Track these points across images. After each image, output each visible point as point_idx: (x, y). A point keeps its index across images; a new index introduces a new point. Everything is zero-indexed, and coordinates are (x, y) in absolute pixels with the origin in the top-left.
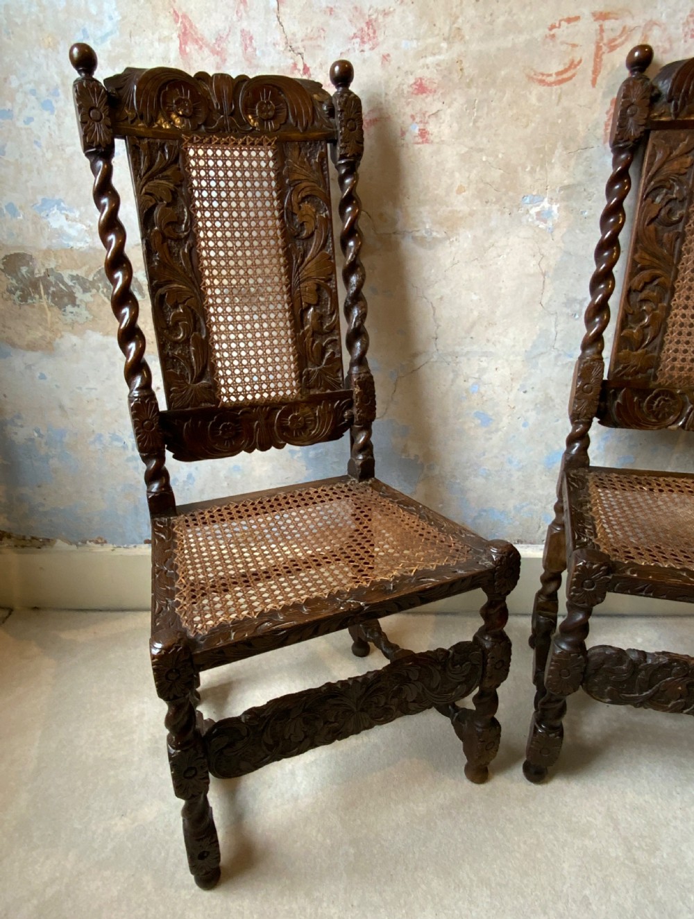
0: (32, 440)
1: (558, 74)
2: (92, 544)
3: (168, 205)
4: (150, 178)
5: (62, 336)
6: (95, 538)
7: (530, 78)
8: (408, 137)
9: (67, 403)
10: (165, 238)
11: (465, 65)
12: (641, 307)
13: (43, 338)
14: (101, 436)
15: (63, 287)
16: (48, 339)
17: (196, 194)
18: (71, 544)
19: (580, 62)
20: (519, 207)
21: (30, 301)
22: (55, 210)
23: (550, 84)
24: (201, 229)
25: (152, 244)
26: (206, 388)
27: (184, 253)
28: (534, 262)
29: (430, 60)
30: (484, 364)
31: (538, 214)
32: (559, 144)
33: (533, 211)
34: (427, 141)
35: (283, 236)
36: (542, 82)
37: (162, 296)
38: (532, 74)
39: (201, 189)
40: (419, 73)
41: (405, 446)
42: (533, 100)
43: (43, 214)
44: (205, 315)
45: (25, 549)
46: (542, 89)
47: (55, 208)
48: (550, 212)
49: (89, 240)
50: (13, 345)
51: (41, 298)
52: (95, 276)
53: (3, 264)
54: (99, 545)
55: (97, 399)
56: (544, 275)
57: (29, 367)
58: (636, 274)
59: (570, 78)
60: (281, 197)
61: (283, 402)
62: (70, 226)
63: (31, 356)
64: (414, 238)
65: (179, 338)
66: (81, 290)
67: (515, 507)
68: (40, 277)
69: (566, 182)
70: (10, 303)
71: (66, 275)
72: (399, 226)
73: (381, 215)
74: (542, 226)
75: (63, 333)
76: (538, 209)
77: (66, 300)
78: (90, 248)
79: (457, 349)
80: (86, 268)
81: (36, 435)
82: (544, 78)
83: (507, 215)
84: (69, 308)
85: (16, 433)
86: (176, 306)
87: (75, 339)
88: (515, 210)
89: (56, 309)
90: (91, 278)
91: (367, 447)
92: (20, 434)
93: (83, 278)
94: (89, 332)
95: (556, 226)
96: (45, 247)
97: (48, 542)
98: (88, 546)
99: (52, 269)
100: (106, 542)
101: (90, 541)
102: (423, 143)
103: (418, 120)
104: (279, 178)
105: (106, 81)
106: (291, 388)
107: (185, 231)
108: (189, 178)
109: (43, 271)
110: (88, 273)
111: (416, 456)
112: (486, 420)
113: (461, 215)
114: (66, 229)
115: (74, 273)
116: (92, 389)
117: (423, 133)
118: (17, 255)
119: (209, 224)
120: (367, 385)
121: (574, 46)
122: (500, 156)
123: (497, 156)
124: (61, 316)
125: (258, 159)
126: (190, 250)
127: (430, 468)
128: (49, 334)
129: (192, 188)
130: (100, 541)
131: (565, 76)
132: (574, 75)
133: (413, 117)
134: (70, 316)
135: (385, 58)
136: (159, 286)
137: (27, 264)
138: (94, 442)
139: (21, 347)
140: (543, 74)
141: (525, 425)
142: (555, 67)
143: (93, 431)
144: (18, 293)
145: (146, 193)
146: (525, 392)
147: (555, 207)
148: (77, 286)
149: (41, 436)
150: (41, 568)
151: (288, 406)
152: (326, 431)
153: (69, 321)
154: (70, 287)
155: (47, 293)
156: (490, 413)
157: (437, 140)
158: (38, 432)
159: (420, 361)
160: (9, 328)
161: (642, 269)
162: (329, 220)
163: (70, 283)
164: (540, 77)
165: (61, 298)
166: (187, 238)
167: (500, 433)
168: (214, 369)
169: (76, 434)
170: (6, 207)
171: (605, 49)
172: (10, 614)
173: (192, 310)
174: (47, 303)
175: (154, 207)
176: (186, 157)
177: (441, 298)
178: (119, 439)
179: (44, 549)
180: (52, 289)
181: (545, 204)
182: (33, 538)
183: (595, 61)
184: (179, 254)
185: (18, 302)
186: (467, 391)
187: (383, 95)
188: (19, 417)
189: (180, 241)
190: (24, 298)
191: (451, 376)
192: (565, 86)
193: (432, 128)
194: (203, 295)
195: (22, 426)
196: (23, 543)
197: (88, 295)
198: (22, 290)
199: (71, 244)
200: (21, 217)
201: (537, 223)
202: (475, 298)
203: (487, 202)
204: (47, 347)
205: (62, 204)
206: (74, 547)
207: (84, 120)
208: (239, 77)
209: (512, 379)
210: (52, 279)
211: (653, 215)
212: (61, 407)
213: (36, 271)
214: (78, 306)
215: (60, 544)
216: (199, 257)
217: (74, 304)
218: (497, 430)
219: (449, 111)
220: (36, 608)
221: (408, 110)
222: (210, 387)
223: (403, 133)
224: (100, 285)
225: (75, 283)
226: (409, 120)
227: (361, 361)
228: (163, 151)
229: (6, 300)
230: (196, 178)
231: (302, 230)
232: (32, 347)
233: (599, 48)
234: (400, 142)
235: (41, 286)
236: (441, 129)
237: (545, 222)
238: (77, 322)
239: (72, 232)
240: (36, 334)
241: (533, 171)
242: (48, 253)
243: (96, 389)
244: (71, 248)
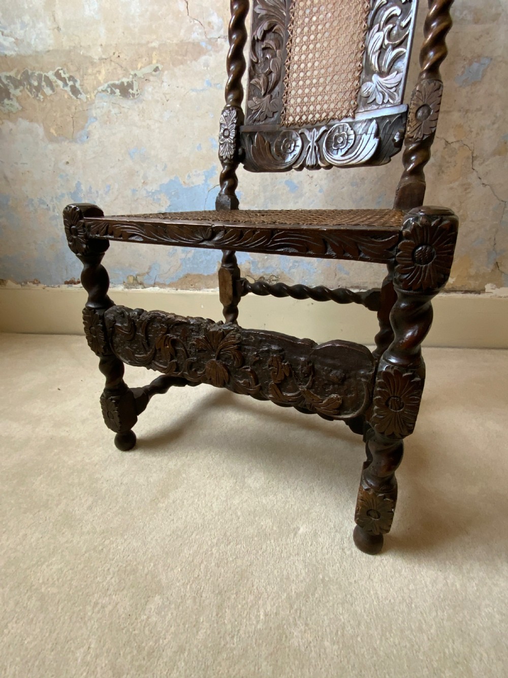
2: (31, 284)
6: (33, 279)
9: (10, 175)
14: (32, 200)
18: (17, 283)
49: (17, 49)
52: (21, 76)
54: (35, 285)
55: (28, 171)
62: (5, 40)
66: (13, 87)
75: (4, 121)
77: (4, 94)
78: (18, 55)
80: (15, 70)
84: (6, 101)
87: (11, 125)
90: (19, 77)
93: (14, 78)
94: (20, 119)
97: (2, 282)
98: (29, 286)
100: (39, 282)
101: (30, 282)
110: (17, 74)
115: (8, 74)
116: (24, 164)
130: (36, 282)
134: (7, 107)
138: (28, 205)
143: (27, 197)
148: (12, 85)
153: (7, 111)
154: (6, 85)
163: (6, 82)
169: (16, 199)
178: (44, 203)
197: (18, 90)
199: (6, 52)
206: (20, 287)
212: (5, 178)
214: (12, 99)
215: (10, 283)
217: (9, 98)
224: (25, 83)
225: (9, 82)
238: (12, 112)
239: (6, 44)
243: (26, 164)
244: (6, 55)
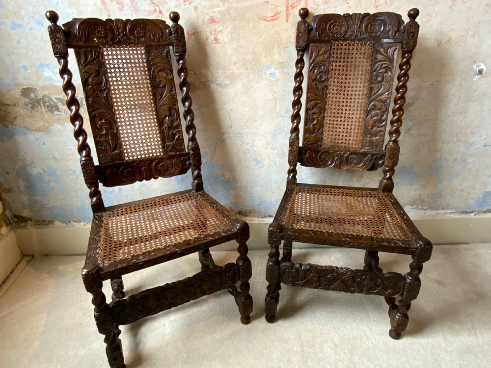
0: (41, 174)
1: (272, 17)
2: (74, 223)
3: (95, 76)
4: (85, 66)
5: (53, 125)
6: (75, 220)
7: (260, 18)
8: (209, 41)
9: (58, 156)
10: (94, 91)
11: (231, 12)
12: (313, 116)
13: (44, 126)
14: (75, 172)
15: (53, 103)
16: (46, 127)
17: (109, 71)
18: (63, 223)
19: (280, 12)
20: (261, 71)
21: (36, 109)
22: (46, 68)
23: (269, 21)
24: (111, 85)
25: (89, 94)
26: (117, 154)
27: (104, 96)
28: (270, 95)
29: (216, 9)
30: (254, 138)
31: (270, 74)
32: (276, 45)
33: (268, 73)
34: (218, 43)
35: (151, 87)
36: (265, 20)
37: (94, 116)
38: (261, 16)
39: (111, 68)
40: (211, 14)
41: (223, 174)
42: (262, 27)
43: (41, 70)
44: (116, 122)
45: (39, 226)
46: (265, 23)
47: (46, 67)
48: (275, 73)
50: (29, 129)
51: (41, 107)
53: (22, 92)
54: (77, 223)
55: (72, 154)
56: (275, 100)
57: (37, 139)
58: (310, 102)
59: (277, 19)
60: (149, 70)
61: (156, 158)
62: (54, 76)
63: (38, 134)
64: (216, 84)
65: (103, 133)
66: (61, 104)
67: (276, 200)
68: (41, 99)
69: (281, 61)
70: (26, 110)
71: (53, 98)
72: (209, 78)
73: (201, 74)
74: (272, 79)
76: (270, 72)
77: (54, 109)
79: (242, 131)
80: (63, 94)
81: (42, 171)
82: (266, 18)
83: (256, 75)
84: (56, 112)
85: (32, 171)
86: (101, 119)
87: (59, 127)
88: (260, 72)
89: (49, 113)
91: (199, 177)
92: (34, 171)
93: (62, 99)
94: (67, 124)
95: (278, 79)
96: (42, 85)
97: (51, 222)
98: (72, 224)
99: (46, 95)
100: (80, 221)
101: (73, 221)
102: (216, 43)
103: (213, 33)
104: (148, 62)
105: (63, 25)
106: (159, 152)
107: (104, 87)
108: (105, 64)
109: (42, 96)
110: (64, 97)
111: (228, 178)
112: (258, 162)
113: (236, 74)
114: (52, 77)
115: (58, 97)
116: (69, 149)
117: (216, 39)
118: (28, 88)
119: (115, 83)
120: (196, 150)
121: (277, 6)
122: (251, 50)
123: (249, 50)
124: (52, 116)
125: (137, 54)
126: (107, 95)
127: (235, 183)
128: (47, 125)
129: (107, 68)
130: (77, 221)
131: (274, 18)
132: (278, 18)
133: (211, 33)
134: (57, 116)
135: (196, 8)
136: (92, 111)
137: (34, 92)
138: (71, 174)
139: (33, 130)
140: (265, 17)
141: (275, 164)
142: (269, 14)
143: (71, 169)
144: (30, 105)
145: (84, 72)
146: (273, 150)
147: (277, 71)
148: (59, 103)
149: (44, 171)
150: (48, 235)
151: (159, 160)
152: (178, 170)
153: (56, 119)
154: (56, 103)
155: (44, 105)
156: (259, 159)
157: (223, 42)
158: (44, 170)
159: (226, 136)
160: (27, 121)
161: (312, 100)
162: (172, 80)
163: (56, 101)
164: (264, 18)
165: (52, 108)
166: (105, 90)
167: (265, 168)
168: (121, 146)
169: (63, 170)
170: (22, 67)
171: (290, 7)
172: (33, 258)
173: (109, 121)
174: (45, 110)
175: (88, 78)
176: (103, 55)
177: (232, 110)
179: (49, 226)
180: (47, 104)
181: (273, 70)
182: (44, 221)
183: (286, 12)
184: (101, 97)
185: (30, 109)
186: (248, 149)
187: (196, 23)
188: (33, 163)
189: (102, 91)
190: (33, 107)
191: (240, 143)
192: (275, 22)
193: (220, 37)
194: (114, 114)
195: (35, 167)
196: (38, 223)
197: (65, 106)
198: (32, 104)
199: (55, 84)
200: (30, 71)
201: (270, 78)
202: (247, 109)
203: (247, 69)
204: (46, 130)
205: (50, 66)
206: (65, 225)
207: (54, 43)
208: (126, 20)
209: (267, 144)
210: (46, 99)
211: (314, 78)
212: (55, 158)
213: (39, 96)
214: (60, 111)
215: (57, 223)
216: (111, 98)
217: (58, 110)
218: (264, 166)
219: (226, 30)
220: (46, 255)
221: (208, 30)
222: (119, 154)
223: (207, 39)
225: (58, 101)
226: (209, 34)
227: (193, 139)
228: (92, 53)
229: (24, 108)
230: (108, 64)
231: (160, 84)
232: (38, 130)
233: (287, 7)
234: (206, 43)
235: (41, 103)
236: (224, 37)
237: (273, 77)
238: (60, 119)
240: (40, 124)
241: (265, 56)
242: (44, 88)
243: (71, 149)
244: (56, 85)
